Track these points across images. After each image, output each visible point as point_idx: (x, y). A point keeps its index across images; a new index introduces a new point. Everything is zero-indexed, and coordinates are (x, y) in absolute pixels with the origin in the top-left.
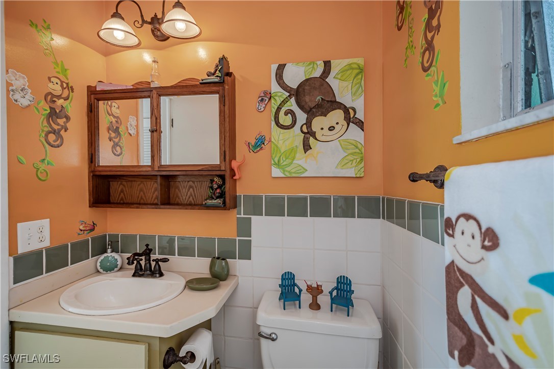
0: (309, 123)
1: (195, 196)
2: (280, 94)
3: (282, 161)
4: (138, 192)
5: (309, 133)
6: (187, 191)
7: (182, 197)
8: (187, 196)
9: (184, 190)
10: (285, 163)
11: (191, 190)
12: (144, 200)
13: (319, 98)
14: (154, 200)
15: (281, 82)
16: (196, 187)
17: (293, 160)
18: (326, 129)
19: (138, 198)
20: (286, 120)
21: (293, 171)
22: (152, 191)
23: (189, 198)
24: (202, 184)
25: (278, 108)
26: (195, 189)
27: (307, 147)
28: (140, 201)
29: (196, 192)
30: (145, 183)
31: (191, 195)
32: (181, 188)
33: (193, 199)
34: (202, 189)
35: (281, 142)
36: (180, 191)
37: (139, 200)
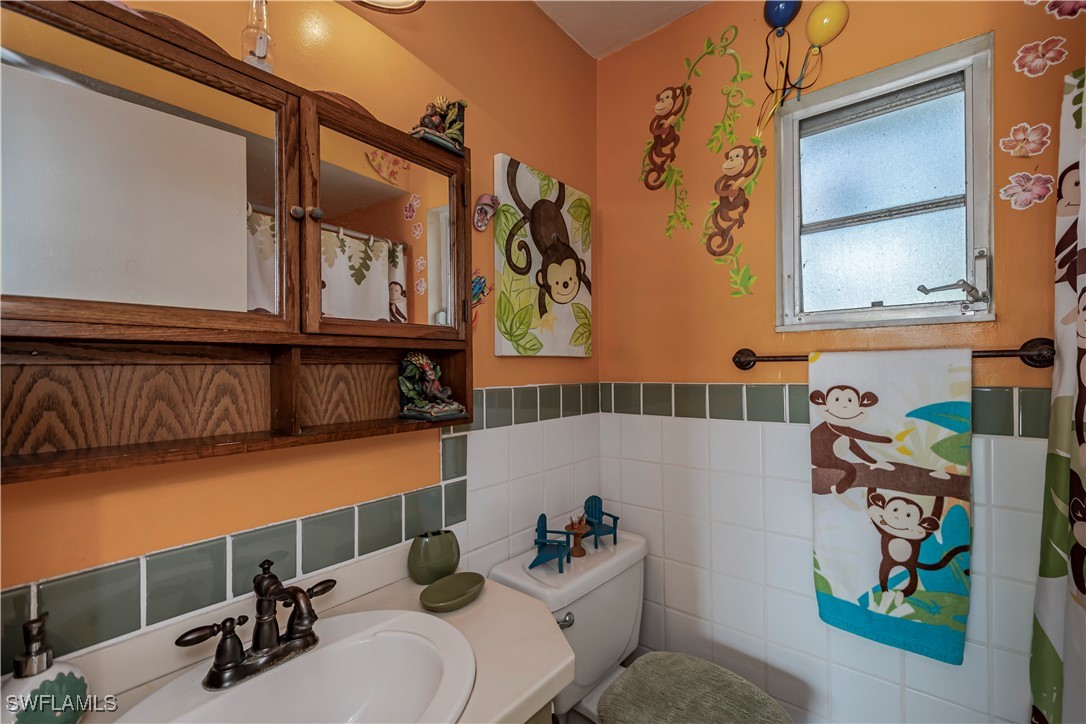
0: (544, 271)
1: (352, 401)
2: (512, 211)
3: (515, 329)
4: (143, 404)
5: (545, 288)
6: (329, 389)
7: (316, 407)
8: (329, 402)
9: (322, 389)
10: (518, 332)
11: (342, 385)
12: (170, 429)
13: (554, 235)
14: (218, 425)
15: (513, 189)
16: (354, 379)
17: (528, 328)
18: (561, 284)
19: (143, 423)
20: (520, 259)
21: (527, 346)
22: (209, 396)
23: (337, 406)
24: (369, 371)
25: (510, 234)
26: (352, 383)
27: (543, 310)
28: (152, 434)
29: (353, 391)
30: (177, 370)
31: (342, 399)
32: (311, 383)
33: (347, 410)
34: (369, 384)
35: (514, 294)
36: (309, 392)
37: (146, 430)
